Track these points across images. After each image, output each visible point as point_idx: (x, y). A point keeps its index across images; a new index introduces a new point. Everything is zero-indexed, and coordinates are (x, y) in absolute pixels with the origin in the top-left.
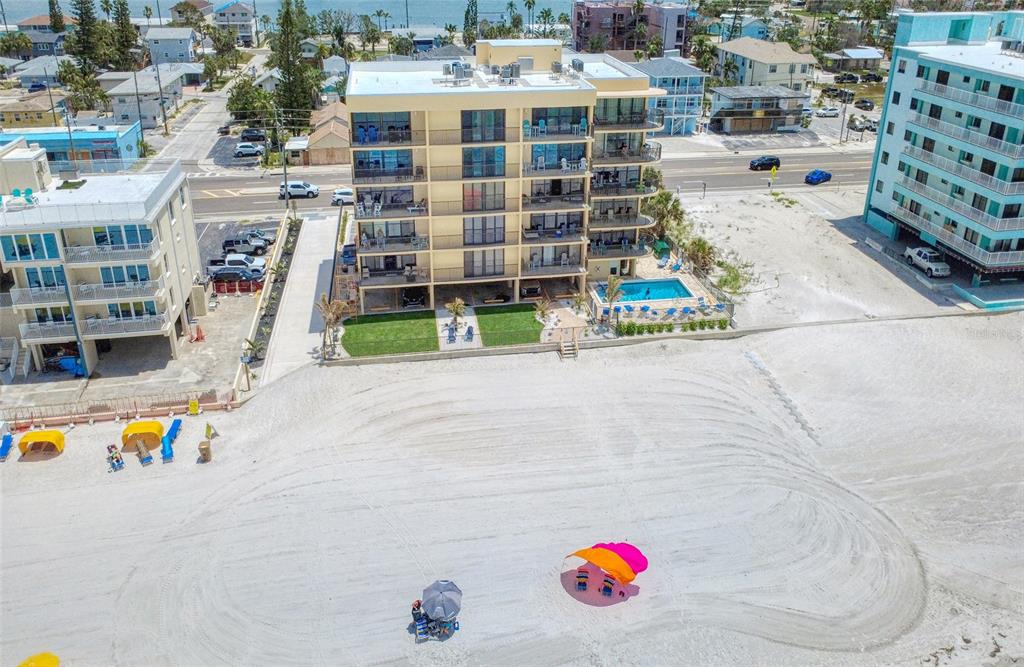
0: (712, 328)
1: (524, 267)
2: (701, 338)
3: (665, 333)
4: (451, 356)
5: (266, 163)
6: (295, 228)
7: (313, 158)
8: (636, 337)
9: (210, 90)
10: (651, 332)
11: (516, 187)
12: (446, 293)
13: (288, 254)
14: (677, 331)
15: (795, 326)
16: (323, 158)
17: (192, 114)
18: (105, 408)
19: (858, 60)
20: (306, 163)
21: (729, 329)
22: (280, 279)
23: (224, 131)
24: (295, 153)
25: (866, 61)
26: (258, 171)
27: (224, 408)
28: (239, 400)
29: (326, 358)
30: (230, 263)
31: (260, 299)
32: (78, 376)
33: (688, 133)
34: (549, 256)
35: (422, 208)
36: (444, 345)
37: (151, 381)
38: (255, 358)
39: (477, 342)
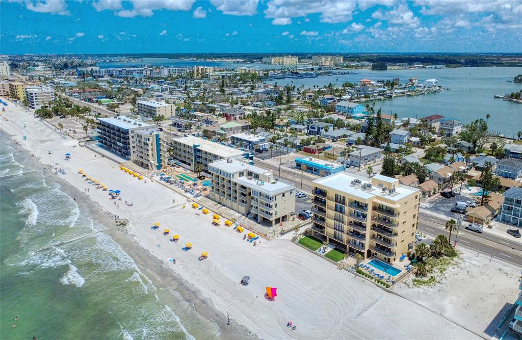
0: (384, 285)
1: (346, 241)
2: (378, 286)
3: (369, 279)
4: (316, 254)
8: (361, 275)
10: (366, 276)
11: (346, 219)
14: (373, 280)
15: (410, 300)
18: (252, 229)
21: (388, 289)
27: (267, 239)
28: (270, 239)
29: (293, 240)
30: (307, 212)
32: (257, 222)
34: (358, 243)
36: (317, 251)
37: (265, 228)
38: (284, 233)
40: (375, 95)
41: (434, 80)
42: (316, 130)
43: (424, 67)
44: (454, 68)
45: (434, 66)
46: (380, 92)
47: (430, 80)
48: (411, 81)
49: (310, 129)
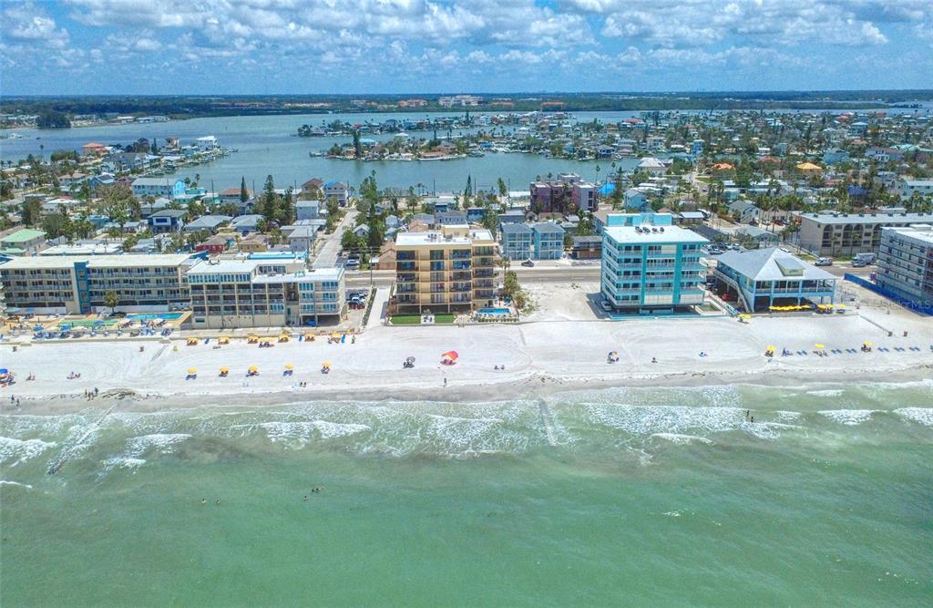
0: (510, 321)
1: (450, 300)
2: (506, 324)
3: (494, 322)
4: (424, 325)
5: (361, 268)
6: (374, 291)
7: (381, 266)
8: (486, 322)
9: (328, 233)
10: (490, 321)
11: (447, 274)
12: (424, 307)
13: (372, 299)
14: (499, 321)
15: (541, 322)
16: (385, 266)
17: (323, 246)
18: (324, 332)
19: (689, 219)
20: (378, 269)
21: (516, 322)
22: (370, 306)
23: (340, 254)
24: (373, 264)
25: (694, 219)
26: (357, 272)
28: (361, 332)
29: (386, 324)
30: (355, 300)
31: (364, 312)
32: (314, 326)
33: (558, 258)
34: (460, 297)
35: (418, 280)
36: (422, 322)
38: (365, 323)
39: (433, 322)
40: (145, 167)
41: (211, 138)
42: (169, 223)
43: (135, 120)
44: (184, 119)
45: (151, 118)
46: (151, 161)
47: (205, 138)
48: (169, 142)
49: (155, 224)
